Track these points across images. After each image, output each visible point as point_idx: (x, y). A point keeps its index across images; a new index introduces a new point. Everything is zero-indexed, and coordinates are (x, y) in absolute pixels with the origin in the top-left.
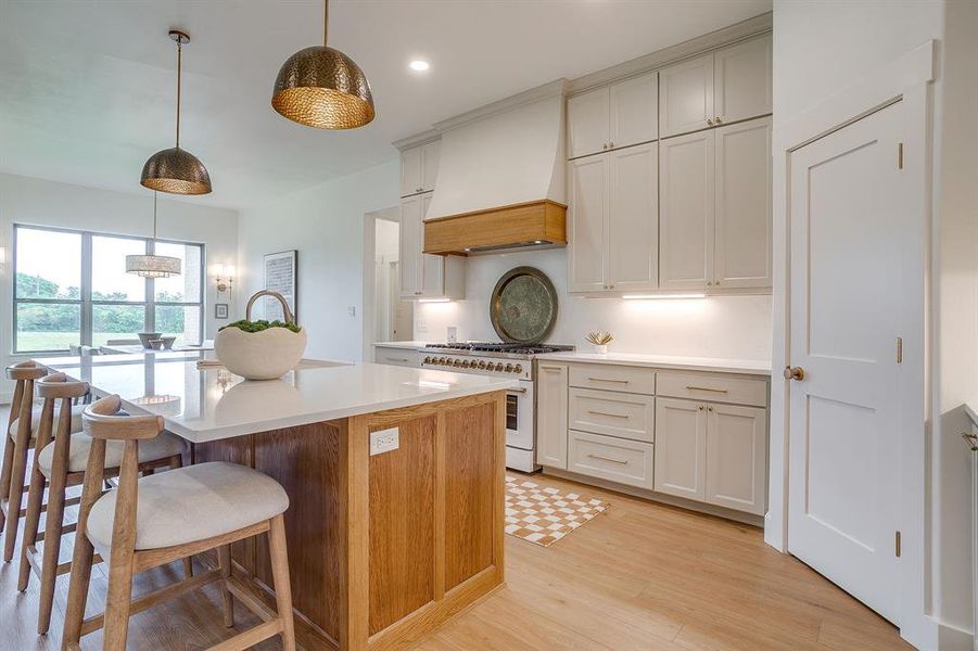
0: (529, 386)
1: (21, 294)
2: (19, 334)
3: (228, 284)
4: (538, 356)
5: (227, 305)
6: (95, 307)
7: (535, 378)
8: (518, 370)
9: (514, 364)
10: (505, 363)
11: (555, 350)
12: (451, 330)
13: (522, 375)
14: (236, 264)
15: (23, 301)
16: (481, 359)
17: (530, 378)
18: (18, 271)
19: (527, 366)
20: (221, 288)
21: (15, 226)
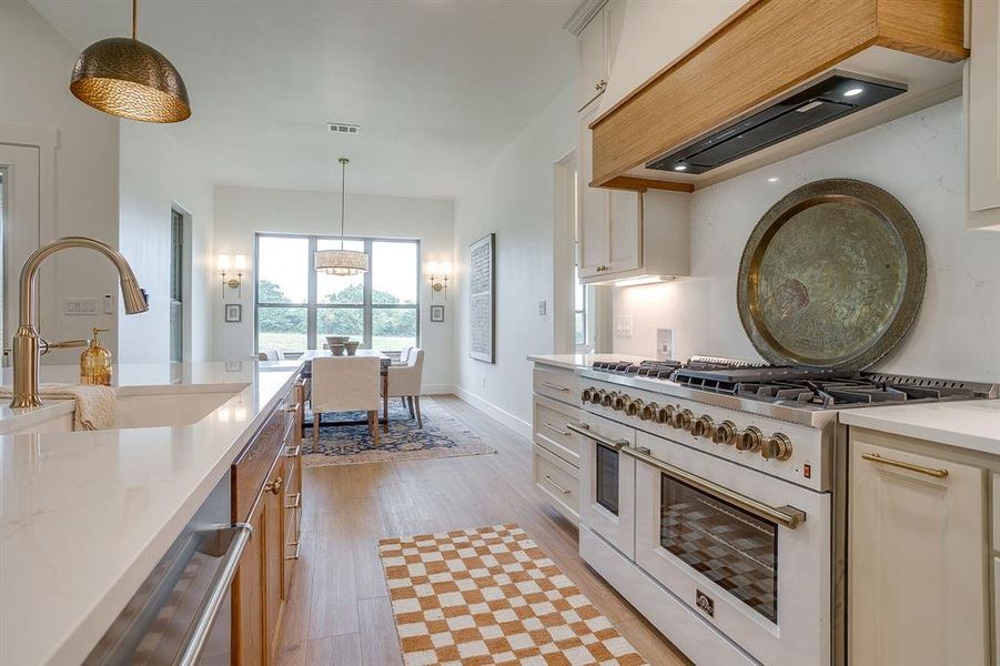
0: (817, 507)
1: (263, 298)
2: (260, 334)
3: (443, 283)
4: (851, 415)
5: (443, 307)
6: (319, 310)
7: (837, 484)
8: (777, 450)
9: (767, 430)
10: (741, 424)
11: (917, 392)
12: (664, 334)
13: (791, 469)
14: (452, 261)
15: (263, 305)
16: (685, 405)
17: (816, 481)
18: (260, 278)
19: (808, 445)
20: (437, 288)
21: (257, 235)
